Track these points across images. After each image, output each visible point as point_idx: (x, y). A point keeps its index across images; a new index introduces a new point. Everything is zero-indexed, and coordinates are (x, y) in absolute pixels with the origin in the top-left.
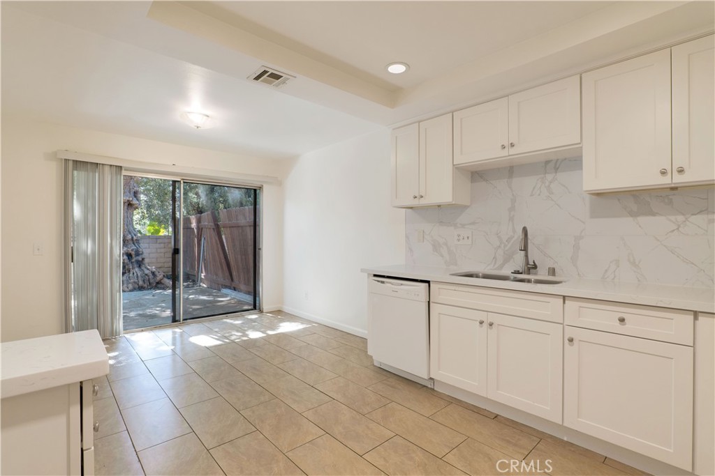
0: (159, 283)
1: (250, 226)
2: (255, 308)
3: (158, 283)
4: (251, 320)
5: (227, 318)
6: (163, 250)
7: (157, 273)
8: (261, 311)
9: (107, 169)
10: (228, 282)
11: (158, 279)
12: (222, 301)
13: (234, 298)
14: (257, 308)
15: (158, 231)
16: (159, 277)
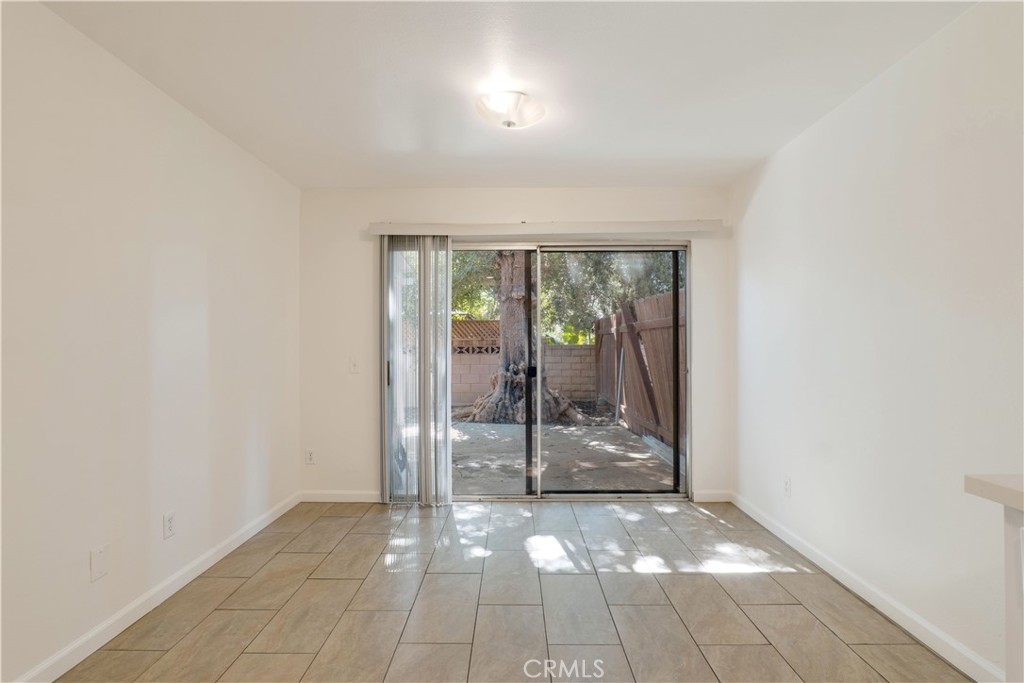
0: (563, 414)
1: (668, 328)
2: (676, 491)
3: (561, 414)
4: (661, 515)
5: (619, 502)
6: (579, 366)
7: (560, 399)
8: (688, 498)
9: (429, 241)
10: (652, 425)
11: (562, 408)
12: (633, 459)
13: (658, 458)
14: (681, 488)
15: (575, 339)
16: (564, 406)
